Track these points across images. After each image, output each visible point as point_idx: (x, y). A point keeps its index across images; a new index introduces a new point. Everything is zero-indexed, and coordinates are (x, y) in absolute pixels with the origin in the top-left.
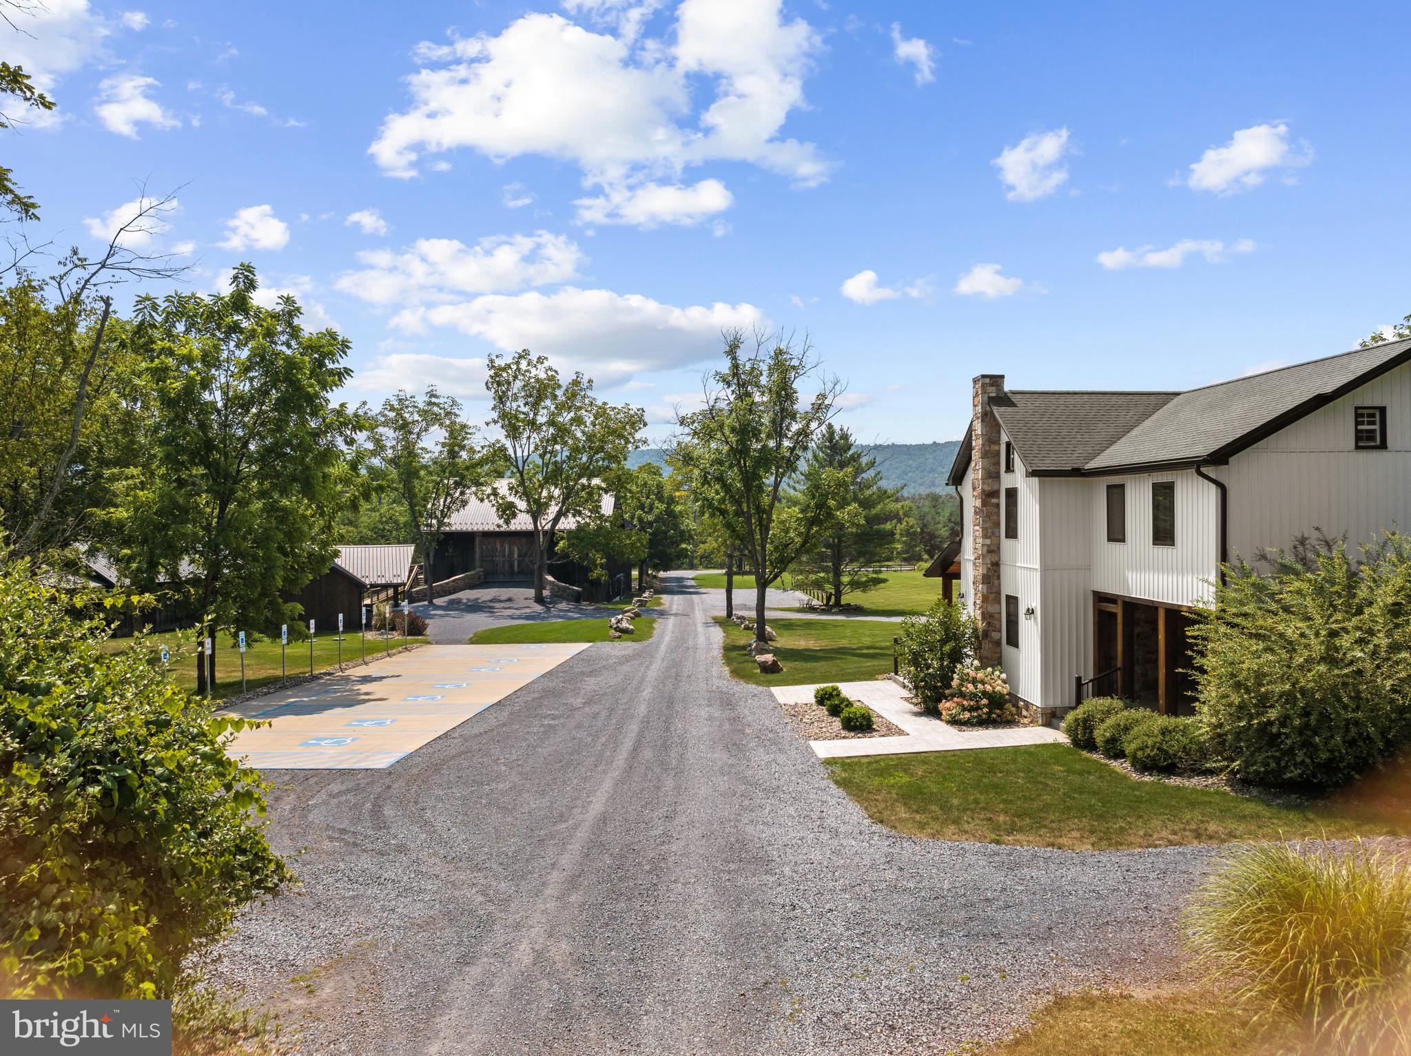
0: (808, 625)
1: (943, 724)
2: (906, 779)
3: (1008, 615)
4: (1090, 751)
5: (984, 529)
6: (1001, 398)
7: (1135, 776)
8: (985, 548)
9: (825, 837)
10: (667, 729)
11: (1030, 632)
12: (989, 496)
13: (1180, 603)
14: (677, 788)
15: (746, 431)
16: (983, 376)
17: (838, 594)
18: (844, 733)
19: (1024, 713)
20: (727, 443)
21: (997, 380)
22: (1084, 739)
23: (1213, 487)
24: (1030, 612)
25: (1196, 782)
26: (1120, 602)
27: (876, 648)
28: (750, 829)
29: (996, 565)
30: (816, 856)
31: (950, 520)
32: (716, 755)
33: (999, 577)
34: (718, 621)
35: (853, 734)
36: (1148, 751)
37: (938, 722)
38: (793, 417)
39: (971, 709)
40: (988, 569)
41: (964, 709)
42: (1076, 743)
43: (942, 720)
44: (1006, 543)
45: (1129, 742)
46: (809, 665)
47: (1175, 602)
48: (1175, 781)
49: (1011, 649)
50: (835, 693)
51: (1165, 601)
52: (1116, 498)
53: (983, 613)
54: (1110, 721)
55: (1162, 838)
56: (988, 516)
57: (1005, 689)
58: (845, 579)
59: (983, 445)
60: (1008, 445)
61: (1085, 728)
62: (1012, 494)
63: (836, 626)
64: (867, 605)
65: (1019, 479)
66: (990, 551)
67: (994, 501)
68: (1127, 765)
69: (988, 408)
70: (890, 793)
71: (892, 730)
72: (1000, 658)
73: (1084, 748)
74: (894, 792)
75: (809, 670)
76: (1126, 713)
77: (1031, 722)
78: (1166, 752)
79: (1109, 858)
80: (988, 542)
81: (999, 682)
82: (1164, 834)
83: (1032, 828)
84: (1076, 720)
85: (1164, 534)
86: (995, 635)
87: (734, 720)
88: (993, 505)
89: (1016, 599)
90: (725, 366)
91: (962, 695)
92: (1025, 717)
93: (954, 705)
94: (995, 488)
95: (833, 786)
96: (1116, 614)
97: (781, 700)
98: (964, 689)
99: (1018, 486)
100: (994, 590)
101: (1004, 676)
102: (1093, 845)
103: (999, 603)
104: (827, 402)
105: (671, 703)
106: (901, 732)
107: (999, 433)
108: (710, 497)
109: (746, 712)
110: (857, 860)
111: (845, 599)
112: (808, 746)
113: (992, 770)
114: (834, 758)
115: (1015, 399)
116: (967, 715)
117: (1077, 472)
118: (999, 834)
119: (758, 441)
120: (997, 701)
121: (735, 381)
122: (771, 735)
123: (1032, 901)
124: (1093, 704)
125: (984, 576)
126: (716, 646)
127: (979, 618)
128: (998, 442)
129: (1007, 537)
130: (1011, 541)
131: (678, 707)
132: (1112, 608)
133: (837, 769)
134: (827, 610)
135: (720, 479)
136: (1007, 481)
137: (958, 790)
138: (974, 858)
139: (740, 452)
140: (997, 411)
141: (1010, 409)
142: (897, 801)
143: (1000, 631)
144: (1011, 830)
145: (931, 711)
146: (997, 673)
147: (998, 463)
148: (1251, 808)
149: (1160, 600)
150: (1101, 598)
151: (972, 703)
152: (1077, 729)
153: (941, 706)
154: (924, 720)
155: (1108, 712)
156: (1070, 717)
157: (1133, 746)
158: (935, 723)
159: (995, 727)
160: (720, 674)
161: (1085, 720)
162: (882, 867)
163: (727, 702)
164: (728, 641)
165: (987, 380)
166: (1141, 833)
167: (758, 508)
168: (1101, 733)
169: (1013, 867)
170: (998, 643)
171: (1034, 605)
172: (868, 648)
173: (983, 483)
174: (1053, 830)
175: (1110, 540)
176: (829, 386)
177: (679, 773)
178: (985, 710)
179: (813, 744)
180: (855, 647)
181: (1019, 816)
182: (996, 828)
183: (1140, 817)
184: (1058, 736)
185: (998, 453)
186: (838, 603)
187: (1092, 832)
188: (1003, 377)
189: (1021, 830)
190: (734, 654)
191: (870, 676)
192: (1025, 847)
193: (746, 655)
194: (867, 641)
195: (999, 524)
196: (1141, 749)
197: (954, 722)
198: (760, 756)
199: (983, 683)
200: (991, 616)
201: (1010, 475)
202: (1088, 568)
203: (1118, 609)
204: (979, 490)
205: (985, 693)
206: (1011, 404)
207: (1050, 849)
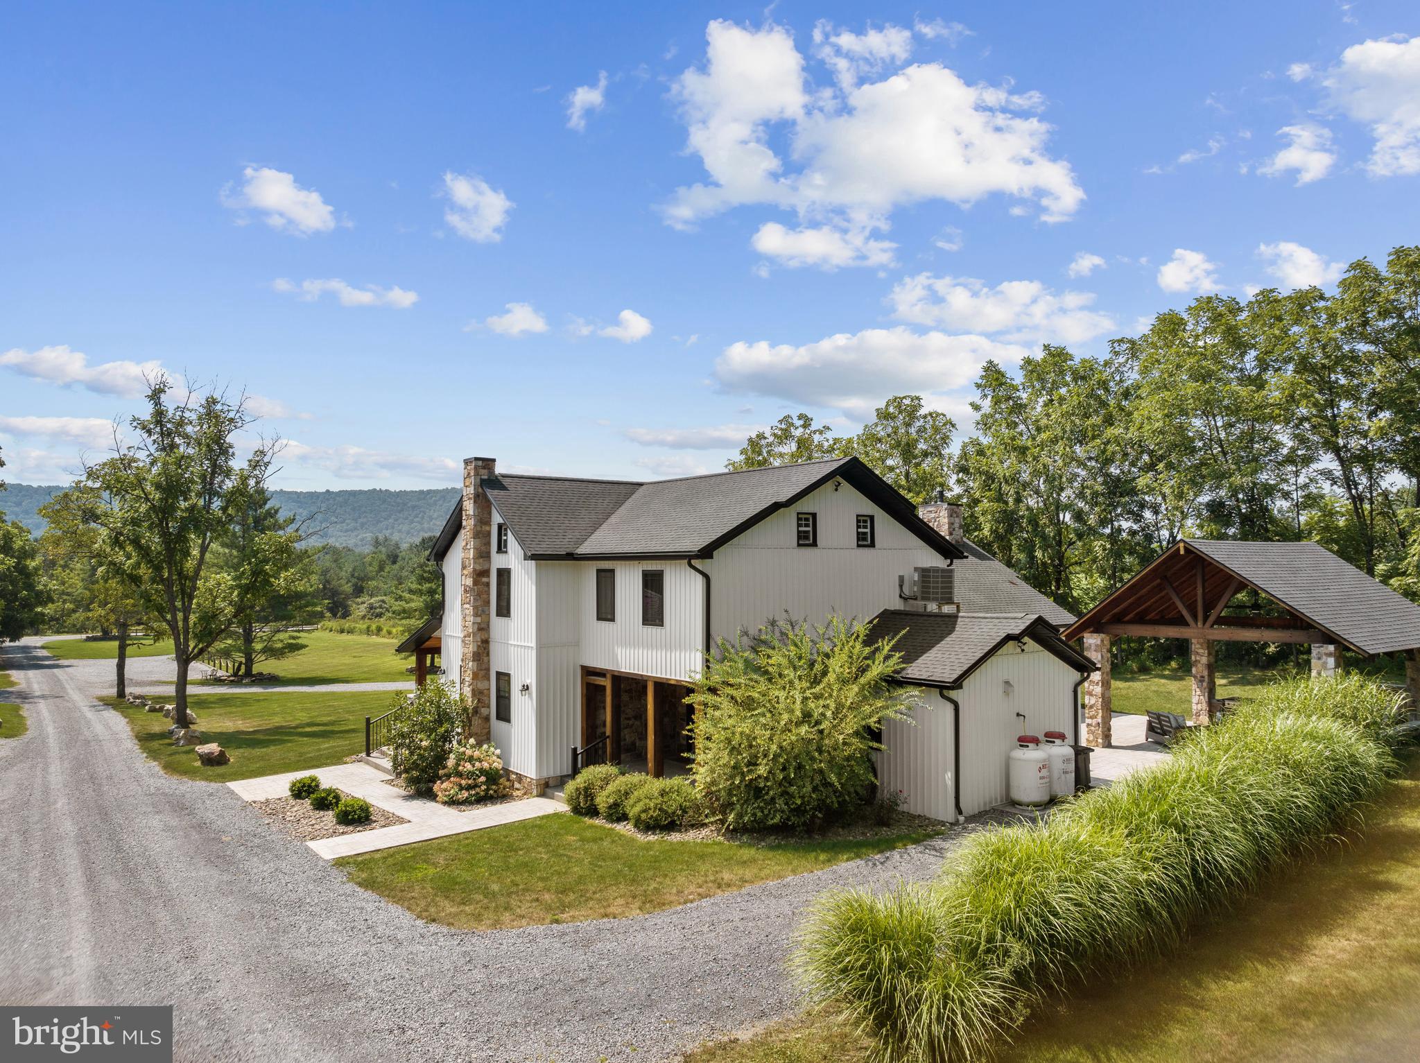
0: (224, 701)
1: (440, 806)
2: (432, 871)
3: (498, 690)
4: (591, 817)
5: (475, 608)
6: (492, 480)
7: (641, 838)
8: (476, 626)
9: (389, 948)
10: (119, 849)
11: (524, 709)
12: (480, 575)
13: (668, 677)
14: (177, 919)
15: (172, 488)
16: (476, 459)
17: (249, 662)
18: (341, 828)
19: (517, 785)
20: (147, 499)
21: (488, 463)
22: (585, 807)
23: (700, 578)
24: (526, 688)
25: (691, 836)
26: (608, 676)
27: (318, 725)
28: (298, 953)
29: (486, 643)
30: (392, 969)
31: (353, 576)
32: (202, 873)
33: (488, 655)
34: (107, 703)
35: (351, 828)
36: (651, 812)
37: (433, 804)
38: (228, 473)
39: (469, 788)
40: (479, 646)
41: (461, 788)
42: (577, 810)
43: (437, 802)
44: (497, 623)
45: (633, 806)
46: (258, 752)
47: (664, 676)
48: (675, 837)
49: (503, 724)
50: (313, 784)
51: (654, 675)
52: (606, 582)
53: (473, 690)
54: (611, 788)
55: (691, 893)
56: (479, 594)
57: (498, 765)
58: (258, 646)
59: (475, 525)
60: (500, 526)
61: (586, 796)
62: (504, 575)
63: (258, 701)
64: (281, 673)
65: (514, 559)
66: (480, 629)
67: (485, 580)
68: (630, 826)
69: (480, 490)
70: (423, 888)
71: (392, 820)
72: (489, 733)
73: (586, 814)
74: (428, 886)
75: (262, 758)
76: (622, 779)
77: (525, 794)
78: (666, 812)
79: (660, 918)
80: (479, 620)
81: (495, 758)
82: (692, 888)
83: (580, 902)
84: (577, 789)
85: (653, 614)
86: (484, 711)
87: (201, 826)
88: (483, 583)
89: (508, 675)
90: (146, 411)
91: (460, 775)
92: (518, 789)
93: (451, 785)
94: (486, 567)
95: (358, 889)
96: (604, 687)
97: (247, 797)
98: (460, 768)
99: (511, 566)
100: (484, 667)
101: (498, 752)
102: (640, 909)
103: (488, 679)
104: (266, 460)
105: (104, 814)
106: (401, 821)
107: (490, 513)
108: (118, 561)
109: (209, 814)
110: (437, 966)
111: (256, 669)
112: (307, 848)
113: (512, 849)
114: (343, 858)
115: (505, 482)
116: (465, 794)
117: (570, 556)
118: (555, 913)
119: (185, 500)
120: (493, 777)
121: (158, 429)
122: (257, 841)
123: (620, 973)
124: (591, 773)
125: (474, 653)
126: (124, 736)
127: (469, 695)
128: (488, 523)
129: (498, 614)
130: (502, 620)
131: (118, 818)
132: (600, 681)
133: (352, 869)
134: (236, 680)
135: (136, 542)
136: (498, 561)
137: (491, 875)
138: (547, 941)
139: (164, 511)
140: (491, 494)
141: (502, 493)
142: (436, 895)
143: (489, 707)
144: (563, 907)
145: (425, 793)
146: (492, 749)
147: (488, 544)
148: (747, 853)
149: (649, 674)
150: (588, 672)
151: (470, 782)
152: (578, 798)
153: (436, 788)
154: (417, 804)
155: (607, 780)
156: (571, 786)
157: (637, 809)
158: (431, 805)
159: (492, 803)
160: (150, 772)
161: (586, 789)
162: (466, 968)
163: (180, 807)
164: (137, 728)
165: (480, 463)
166: (674, 890)
167: (180, 574)
168: (603, 800)
169: (587, 943)
170: (487, 719)
171: (528, 682)
172: (309, 725)
173: (475, 563)
174: (599, 901)
175: (599, 619)
176: (268, 443)
177: (168, 902)
178: (484, 787)
179: (312, 845)
180: (293, 724)
181: (562, 893)
182: (549, 908)
183: (666, 876)
184: (557, 805)
185: (489, 534)
186: (248, 673)
187: (634, 897)
188: (494, 460)
189: (570, 906)
190: (155, 744)
191: (336, 759)
192: (586, 923)
193: (172, 744)
194: (303, 717)
195: (488, 602)
196: (644, 811)
197: (452, 802)
198: (258, 867)
199: (480, 760)
200: (481, 692)
201: (502, 556)
202: (577, 644)
203: (607, 683)
204: (470, 569)
205: (482, 771)
206: (504, 488)
207: (605, 920)
